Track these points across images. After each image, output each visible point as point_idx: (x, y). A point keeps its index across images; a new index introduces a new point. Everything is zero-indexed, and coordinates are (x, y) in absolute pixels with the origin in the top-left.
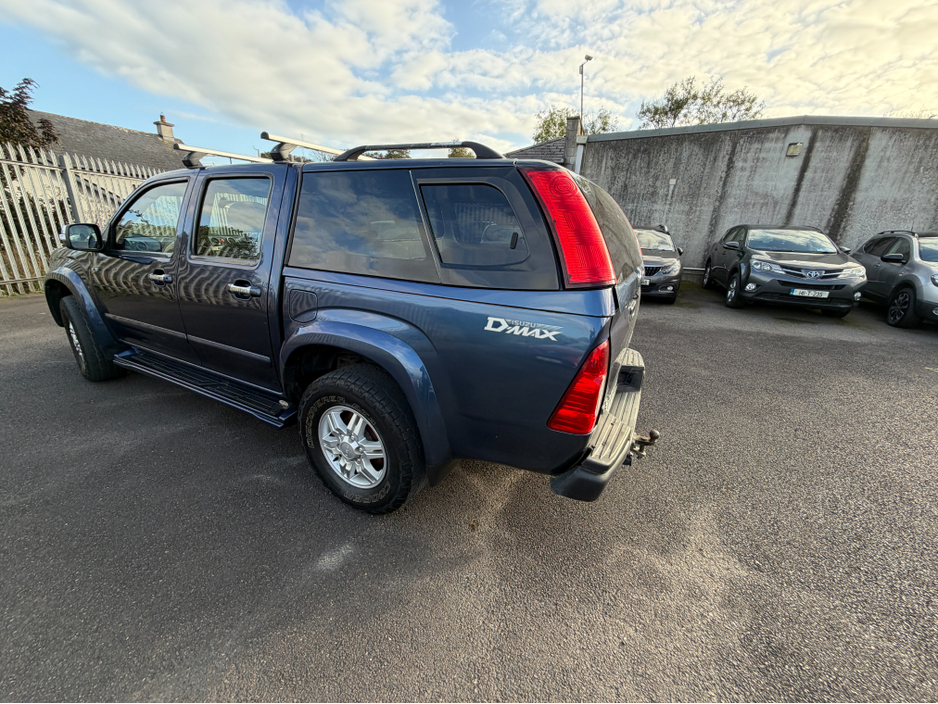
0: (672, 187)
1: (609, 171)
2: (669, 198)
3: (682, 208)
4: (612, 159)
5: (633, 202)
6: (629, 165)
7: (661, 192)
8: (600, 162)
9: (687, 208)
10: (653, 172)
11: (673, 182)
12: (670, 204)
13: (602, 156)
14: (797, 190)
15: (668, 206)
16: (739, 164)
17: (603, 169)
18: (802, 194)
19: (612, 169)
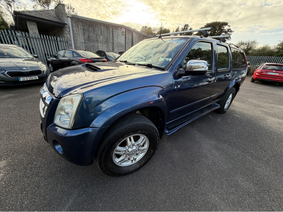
0: (101, 39)
1: (82, 30)
2: (102, 42)
3: (105, 46)
4: (82, 26)
5: (92, 42)
6: (88, 29)
7: (99, 40)
8: (78, 26)
9: (106, 46)
10: (95, 33)
11: (101, 37)
12: (102, 44)
13: (78, 24)
14: (125, 43)
15: (102, 45)
16: (114, 35)
17: (80, 29)
18: (126, 44)
19: (83, 30)
